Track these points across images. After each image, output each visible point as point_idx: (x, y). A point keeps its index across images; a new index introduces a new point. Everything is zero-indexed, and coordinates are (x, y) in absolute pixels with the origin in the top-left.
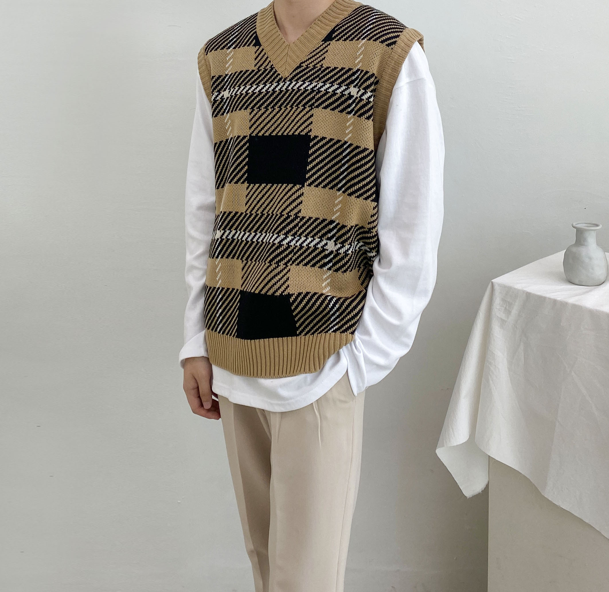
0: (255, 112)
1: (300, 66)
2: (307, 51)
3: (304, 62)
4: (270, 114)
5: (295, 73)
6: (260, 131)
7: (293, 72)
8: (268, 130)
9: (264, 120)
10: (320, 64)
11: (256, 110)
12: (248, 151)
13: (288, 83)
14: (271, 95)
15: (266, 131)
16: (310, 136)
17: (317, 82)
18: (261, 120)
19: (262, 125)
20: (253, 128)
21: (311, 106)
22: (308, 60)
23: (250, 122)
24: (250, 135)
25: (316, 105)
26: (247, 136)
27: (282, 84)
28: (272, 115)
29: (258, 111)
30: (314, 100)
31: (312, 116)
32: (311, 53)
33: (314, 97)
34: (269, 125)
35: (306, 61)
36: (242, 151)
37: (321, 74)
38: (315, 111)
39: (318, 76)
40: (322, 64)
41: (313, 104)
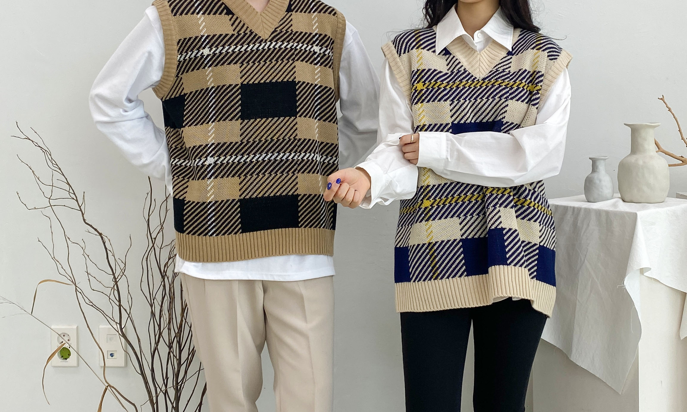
0: (244, 66)
1: (275, 31)
2: (278, 20)
3: (278, 28)
4: (257, 67)
5: (272, 36)
6: (250, 80)
7: (271, 35)
8: (257, 79)
9: (253, 71)
10: (290, 29)
11: (245, 65)
12: (240, 95)
13: (269, 43)
14: (256, 53)
15: (256, 80)
16: (295, 81)
17: (293, 42)
18: (251, 71)
19: (252, 76)
20: (244, 78)
21: (293, 60)
22: (280, 26)
23: (241, 73)
24: (242, 84)
25: (296, 59)
26: (239, 84)
27: (263, 44)
28: (259, 68)
29: (247, 66)
30: (294, 56)
31: (295, 67)
32: (281, 21)
33: (293, 53)
34: (257, 75)
35: (279, 27)
36: (235, 95)
37: (293, 36)
38: (296, 63)
39: (292, 38)
40: (292, 30)
41: (294, 58)
